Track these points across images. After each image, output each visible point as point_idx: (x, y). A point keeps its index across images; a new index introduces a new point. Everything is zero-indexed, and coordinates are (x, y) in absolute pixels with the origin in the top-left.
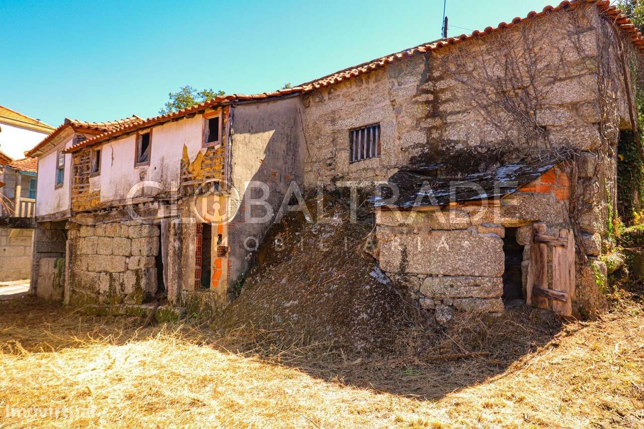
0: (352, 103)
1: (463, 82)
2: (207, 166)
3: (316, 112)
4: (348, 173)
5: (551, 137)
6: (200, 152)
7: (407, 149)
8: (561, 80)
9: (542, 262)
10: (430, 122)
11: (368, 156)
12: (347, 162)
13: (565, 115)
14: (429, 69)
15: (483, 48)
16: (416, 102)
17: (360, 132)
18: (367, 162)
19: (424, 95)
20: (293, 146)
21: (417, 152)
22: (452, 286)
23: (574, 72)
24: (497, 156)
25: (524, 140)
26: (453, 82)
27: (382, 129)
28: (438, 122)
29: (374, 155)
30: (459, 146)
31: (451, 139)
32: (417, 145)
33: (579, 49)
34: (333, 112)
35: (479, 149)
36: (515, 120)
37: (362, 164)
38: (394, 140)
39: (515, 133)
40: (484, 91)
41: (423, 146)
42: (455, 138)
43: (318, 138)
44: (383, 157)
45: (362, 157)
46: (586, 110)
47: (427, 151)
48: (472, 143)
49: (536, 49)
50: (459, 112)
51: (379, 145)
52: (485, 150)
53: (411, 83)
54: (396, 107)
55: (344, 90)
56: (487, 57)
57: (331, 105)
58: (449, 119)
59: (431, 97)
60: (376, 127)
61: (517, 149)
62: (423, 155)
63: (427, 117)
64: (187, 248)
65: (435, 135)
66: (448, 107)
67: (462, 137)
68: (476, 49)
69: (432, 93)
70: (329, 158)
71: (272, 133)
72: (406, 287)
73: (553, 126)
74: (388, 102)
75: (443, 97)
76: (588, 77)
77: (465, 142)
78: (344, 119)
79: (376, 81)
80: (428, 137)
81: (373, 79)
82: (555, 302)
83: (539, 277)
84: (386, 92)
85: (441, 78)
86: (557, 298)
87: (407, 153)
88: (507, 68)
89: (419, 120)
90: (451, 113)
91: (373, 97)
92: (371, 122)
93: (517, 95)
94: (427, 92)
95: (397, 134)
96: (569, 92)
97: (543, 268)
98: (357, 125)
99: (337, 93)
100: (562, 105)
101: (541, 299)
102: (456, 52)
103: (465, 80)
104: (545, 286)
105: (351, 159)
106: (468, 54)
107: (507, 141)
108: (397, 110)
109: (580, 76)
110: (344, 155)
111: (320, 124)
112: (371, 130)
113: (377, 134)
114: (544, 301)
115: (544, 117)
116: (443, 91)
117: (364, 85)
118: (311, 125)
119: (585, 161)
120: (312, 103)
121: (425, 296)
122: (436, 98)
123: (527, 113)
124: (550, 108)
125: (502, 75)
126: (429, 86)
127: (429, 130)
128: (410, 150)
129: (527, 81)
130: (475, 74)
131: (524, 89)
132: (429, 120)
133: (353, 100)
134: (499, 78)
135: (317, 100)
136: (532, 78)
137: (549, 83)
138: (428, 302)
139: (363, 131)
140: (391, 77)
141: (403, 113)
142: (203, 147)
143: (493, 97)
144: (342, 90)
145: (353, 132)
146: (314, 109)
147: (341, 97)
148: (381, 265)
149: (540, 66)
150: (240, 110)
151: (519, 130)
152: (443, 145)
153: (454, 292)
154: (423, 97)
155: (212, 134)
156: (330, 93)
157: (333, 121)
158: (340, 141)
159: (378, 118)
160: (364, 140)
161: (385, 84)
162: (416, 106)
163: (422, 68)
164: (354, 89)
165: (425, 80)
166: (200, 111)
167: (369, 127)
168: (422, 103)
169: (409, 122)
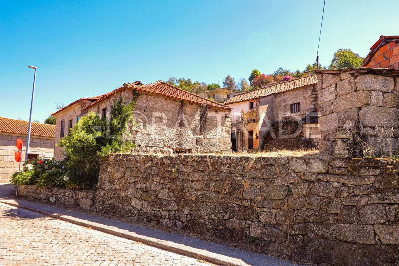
2: (251, 115)
3: (278, 99)
6: (248, 111)
7: (308, 110)
11: (296, 112)
14: (314, 89)
16: (311, 97)
17: (294, 105)
19: (313, 95)
20: (272, 109)
27: (301, 104)
29: (298, 111)
32: (311, 109)
34: (285, 99)
38: (305, 107)
41: (313, 109)
43: (280, 107)
44: (301, 112)
51: (300, 108)
53: (309, 92)
54: (305, 98)
57: (284, 97)
59: (315, 96)
60: (299, 103)
62: (313, 111)
63: (314, 101)
64: (245, 138)
69: (315, 95)
71: (268, 105)
72: (311, 141)
74: (302, 97)
75: (318, 96)
78: (288, 101)
79: (299, 91)
81: (298, 90)
84: (302, 94)
89: (312, 102)
91: (298, 95)
92: (297, 102)
94: (314, 94)
98: (293, 103)
105: (291, 112)
110: (289, 111)
111: (280, 102)
113: (299, 105)
116: (318, 94)
117: (295, 92)
118: (277, 103)
120: (277, 97)
127: (315, 105)
128: (310, 110)
132: (314, 102)
133: (291, 96)
135: (279, 95)
139: (295, 105)
140: (303, 90)
141: (307, 100)
142: (249, 110)
144: (288, 93)
145: (291, 105)
146: (278, 98)
147: (287, 95)
148: (304, 137)
150: (261, 100)
154: (313, 96)
155: (251, 106)
156: (283, 94)
157: (285, 102)
158: (287, 107)
159: (299, 101)
160: (295, 107)
161: (302, 92)
162: (311, 98)
163: (312, 88)
164: (292, 93)
165: (313, 91)
166: (248, 100)
167: (296, 104)
168: (312, 97)
169: (309, 102)
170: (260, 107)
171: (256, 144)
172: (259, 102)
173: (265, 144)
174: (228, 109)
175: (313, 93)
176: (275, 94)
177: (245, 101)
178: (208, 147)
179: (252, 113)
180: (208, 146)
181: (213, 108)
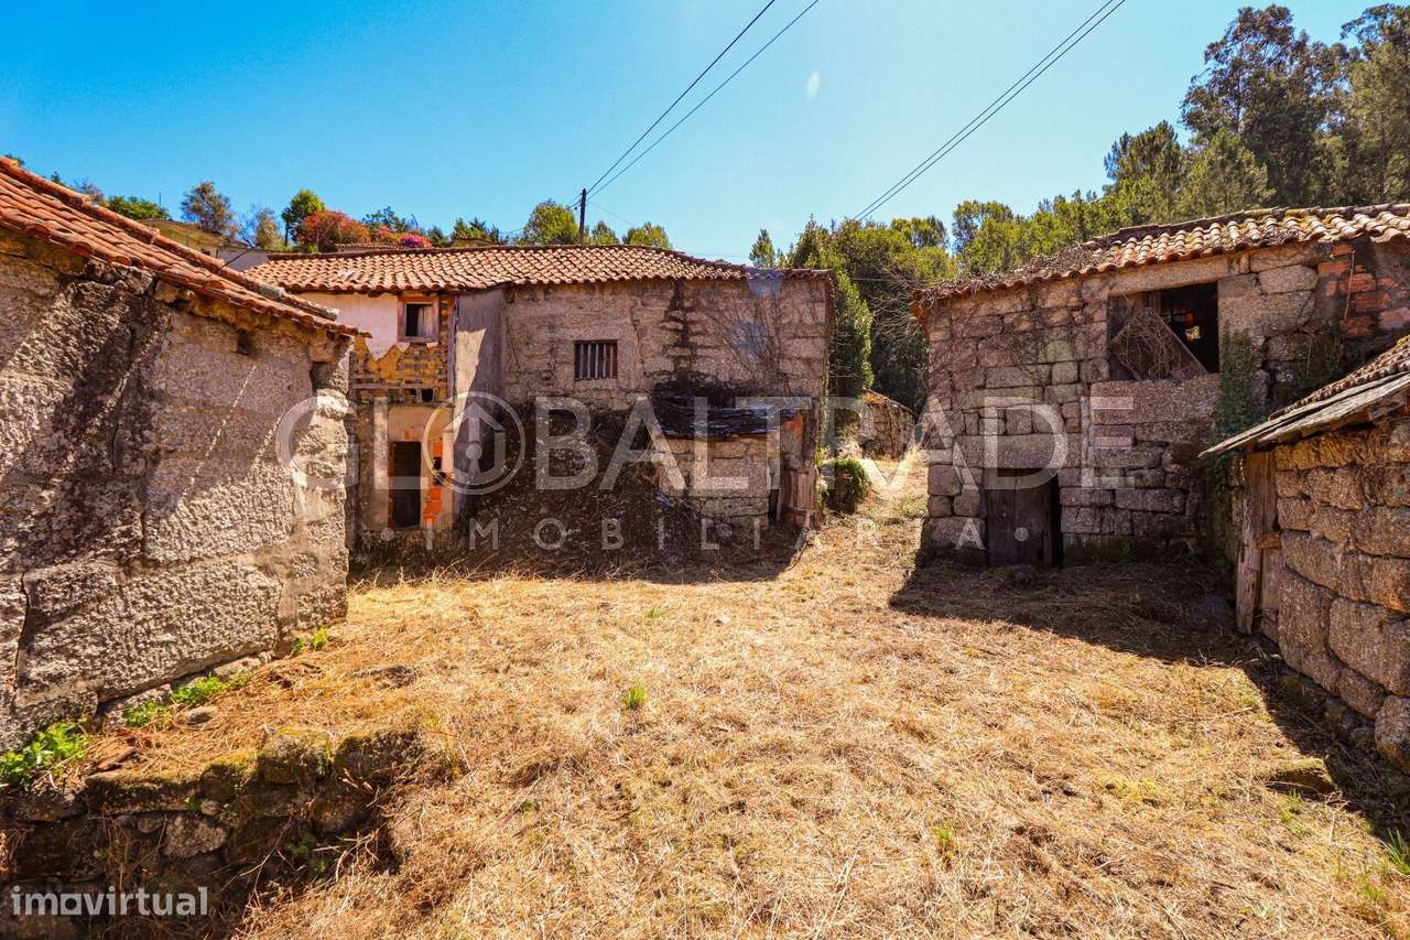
0: (580, 312)
1: (714, 319)
2: (407, 366)
3: (522, 311)
4: (573, 391)
6: (394, 347)
7: (651, 375)
8: (799, 337)
9: (790, 485)
10: (678, 351)
11: (601, 375)
12: (571, 379)
13: (801, 367)
14: (678, 297)
15: (735, 291)
16: (664, 328)
17: (590, 347)
18: (600, 381)
19: (673, 323)
20: (497, 349)
21: (663, 379)
22: (730, 507)
23: (809, 333)
25: (768, 383)
26: (704, 317)
27: (620, 348)
28: (687, 352)
29: (608, 375)
30: (709, 380)
31: (701, 371)
32: (663, 372)
33: (814, 316)
34: (552, 316)
35: (728, 384)
36: (761, 364)
37: (593, 384)
38: (635, 364)
39: (761, 375)
40: (734, 332)
41: (669, 373)
42: (705, 371)
43: (527, 344)
44: (620, 379)
45: (593, 375)
46: (816, 366)
47: (674, 379)
48: (722, 379)
49: (781, 307)
50: (709, 347)
51: (615, 363)
52: (733, 385)
53: (658, 307)
54: (638, 327)
55: (569, 294)
56: (739, 301)
57: (545, 308)
58: (699, 352)
59: (681, 327)
60: (614, 343)
61: (762, 390)
62: (670, 383)
63: (676, 345)
65: (684, 364)
66: (699, 340)
67: (712, 371)
68: (729, 291)
69: (682, 322)
70: (546, 371)
71: (484, 331)
72: (689, 510)
73: (792, 374)
74: (628, 320)
75: (694, 329)
76: (819, 340)
77: (715, 377)
78: (568, 328)
79: (613, 293)
80: (675, 366)
81: (610, 290)
82: (798, 517)
83: (787, 498)
84: (627, 309)
85: (691, 309)
86: (799, 513)
87: (651, 379)
88: (756, 316)
89: (666, 347)
90: (702, 347)
91: (609, 310)
92: (605, 337)
93: (763, 341)
94: (676, 320)
95: (639, 357)
96: (804, 348)
97: (790, 489)
98: (586, 337)
99: (559, 295)
100: (799, 359)
101: (788, 516)
102: (708, 288)
103: (717, 317)
104: (791, 505)
105: (577, 375)
106: (720, 294)
107: (754, 381)
108: (641, 334)
109: (813, 337)
110: (569, 370)
111: (531, 327)
112: (597, 347)
113: (612, 352)
115: (786, 366)
116: (693, 322)
117: (597, 295)
118: (516, 326)
120: (516, 299)
122: (686, 329)
123: (771, 359)
124: (790, 359)
126: (678, 314)
127: (677, 359)
128: (655, 376)
129: (772, 331)
130: (726, 314)
131: (770, 338)
132: (677, 349)
133: (581, 308)
134: (749, 323)
135: (527, 297)
136: (777, 330)
137: (789, 339)
139: (593, 346)
140: (634, 295)
141: (647, 336)
142: (401, 340)
143: (743, 339)
144: (566, 294)
145: (578, 344)
146: (521, 307)
147: (564, 301)
149: (784, 321)
151: (764, 373)
152: (692, 376)
153: (732, 512)
154: (672, 325)
155: (410, 327)
156: (546, 292)
157: (552, 327)
158: (561, 352)
159: (616, 336)
160: (595, 356)
161: (625, 300)
162: (664, 332)
163: (671, 293)
164: (583, 296)
165: (674, 306)
166: (395, 291)
167: (601, 343)
168: (670, 330)
169: (654, 347)
170: (461, 335)
172: (456, 308)
173: (483, 507)
174: (331, 336)
175: (674, 314)
176: (509, 287)
177: (379, 291)
178: (168, 637)
179: (416, 358)
180: (169, 628)
181: (219, 311)
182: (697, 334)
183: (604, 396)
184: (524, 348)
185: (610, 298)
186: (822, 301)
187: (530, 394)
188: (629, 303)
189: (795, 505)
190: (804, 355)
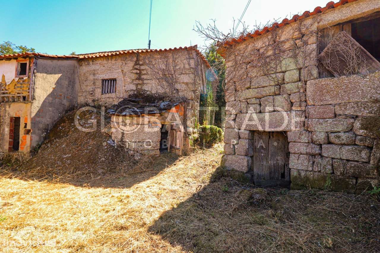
0: (104, 68)
1: (151, 68)
2: (18, 87)
3: (85, 69)
4: (101, 99)
5: (179, 93)
6: (13, 79)
7: (128, 91)
8: (183, 74)
9: (173, 136)
11: (110, 92)
12: (100, 94)
13: (184, 86)
14: (138, 60)
15: (159, 56)
16: (132, 72)
17: (107, 81)
18: (110, 94)
19: (135, 70)
20: (72, 83)
21: (131, 93)
22: (141, 146)
23: (187, 72)
24: (161, 98)
25: (171, 93)
26: (147, 67)
27: (117, 81)
28: (140, 82)
29: (113, 92)
30: (148, 93)
31: (146, 89)
32: (132, 90)
33: (189, 64)
34: (94, 70)
35: (155, 95)
36: (168, 86)
37: (107, 95)
38: (122, 87)
39: (168, 90)
40: (158, 73)
41: (134, 91)
42: (147, 89)
43: (86, 81)
44: (117, 93)
45: (108, 92)
46: (190, 86)
47: (136, 93)
48: (153, 92)
49: (176, 61)
50: (149, 80)
51: (116, 88)
52: (157, 95)
53: (131, 64)
54: (124, 73)
56: (160, 60)
57: (93, 67)
58: (145, 82)
59: (138, 72)
60: (114, 80)
61: (168, 96)
62: (134, 94)
63: (136, 79)
64: (4, 130)
65: (139, 87)
66: (145, 77)
67: (150, 89)
68: (156, 56)
69: (139, 70)
70: (92, 91)
71: (60, 75)
72: (123, 147)
73: (180, 90)
74: (120, 70)
75: (143, 72)
76: (191, 75)
77: (151, 92)
78: (99, 74)
79: (115, 60)
80: (136, 88)
81: (114, 59)
82: (176, 150)
83: (172, 142)
84: (120, 66)
85: (142, 65)
86: (177, 149)
87: (127, 93)
88: (166, 66)
89: (133, 80)
90: (146, 79)
91: (114, 67)
92: (112, 77)
93: (169, 76)
94: (137, 69)
95: (123, 84)
96: (185, 78)
97: (174, 139)
98: (106, 78)
99: (97, 62)
100: (183, 83)
101: (172, 149)
102: (149, 55)
103: (152, 67)
104: (174, 145)
105: (102, 92)
106: (153, 58)
107: (165, 93)
108: (124, 75)
109: (189, 74)
110: (99, 91)
111: (87, 75)
112: (112, 81)
113: (115, 83)
114: (173, 150)
115: (178, 86)
116: (143, 70)
117: (110, 61)
118: (82, 75)
119: (189, 103)
120: (83, 64)
121: (131, 150)
122: (140, 73)
123: (172, 84)
124: (180, 83)
125: (165, 68)
126: (138, 67)
127: (137, 85)
128: (129, 92)
129: (173, 72)
130: (155, 66)
131: (172, 75)
132: (137, 81)
133: (104, 67)
134: (164, 69)
135: (86, 63)
136: (175, 71)
137: (180, 74)
138: (132, 152)
139: (108, 81)
140: (122, 60)
141: (127, 76)
142: (16, 77)
143: (161, 76)
144: (99, 61)
145: (104, 81)
146: (84, 67)
147: (98, 64)
148: (112, 138)
149: (177, 68)
150: (40, 61)
151: (169, 89)
152: (142, 91)
153: (142, 148)
154: (135, 71)
155: (21, 71)
156: (92, 61)
157: (94, 74)
158: (97, 84)
159: (115, 77)
160: (109, 85)
161: (119, 62)
162: (132, 74)
163: (135, 59)
164: (105, 62)
165: (136, 64)
166: (15, 57)
168: (134, 73)
169: (129, 80)
170: (38, 75)
171: (24, 143)
172: (36, 64)
173: (43, 144)
175: (136, 67)
176: (78, 60)
177: (9, 58)
179: (21, 84)
182: (144, 74)
183: (111, 100)
184: (85, 83)
185: (114, 62)
186: (193, 58)
187: (86, 100)
188: (121, 64)
189: (175, 146)
190: (185, 81)
